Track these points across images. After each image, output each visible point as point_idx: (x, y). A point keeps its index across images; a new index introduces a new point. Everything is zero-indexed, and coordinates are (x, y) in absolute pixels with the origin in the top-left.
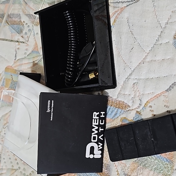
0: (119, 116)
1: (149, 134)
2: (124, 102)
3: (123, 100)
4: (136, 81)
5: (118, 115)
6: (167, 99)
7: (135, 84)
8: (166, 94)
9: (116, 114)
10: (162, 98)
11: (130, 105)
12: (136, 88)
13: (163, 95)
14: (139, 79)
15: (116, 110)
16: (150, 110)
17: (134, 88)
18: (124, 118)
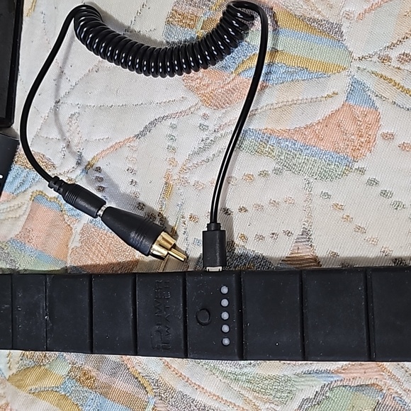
0: (30, 187)
1: (42, 304)
2: (44, 156)
3: (42, 152)
4: (77, 110)
5: (26, 186)
6: (135, 156)
7: (74, 118)
8: (135, 143)
9: (22, 184)
10: (125, 151)
11: (57, 163)
12: (74, 127)
13: (128, 145)
14: (84, 107)
15: (24, 174)
16: (97, 178)
17: (70, 126)
18: (40, 191)
